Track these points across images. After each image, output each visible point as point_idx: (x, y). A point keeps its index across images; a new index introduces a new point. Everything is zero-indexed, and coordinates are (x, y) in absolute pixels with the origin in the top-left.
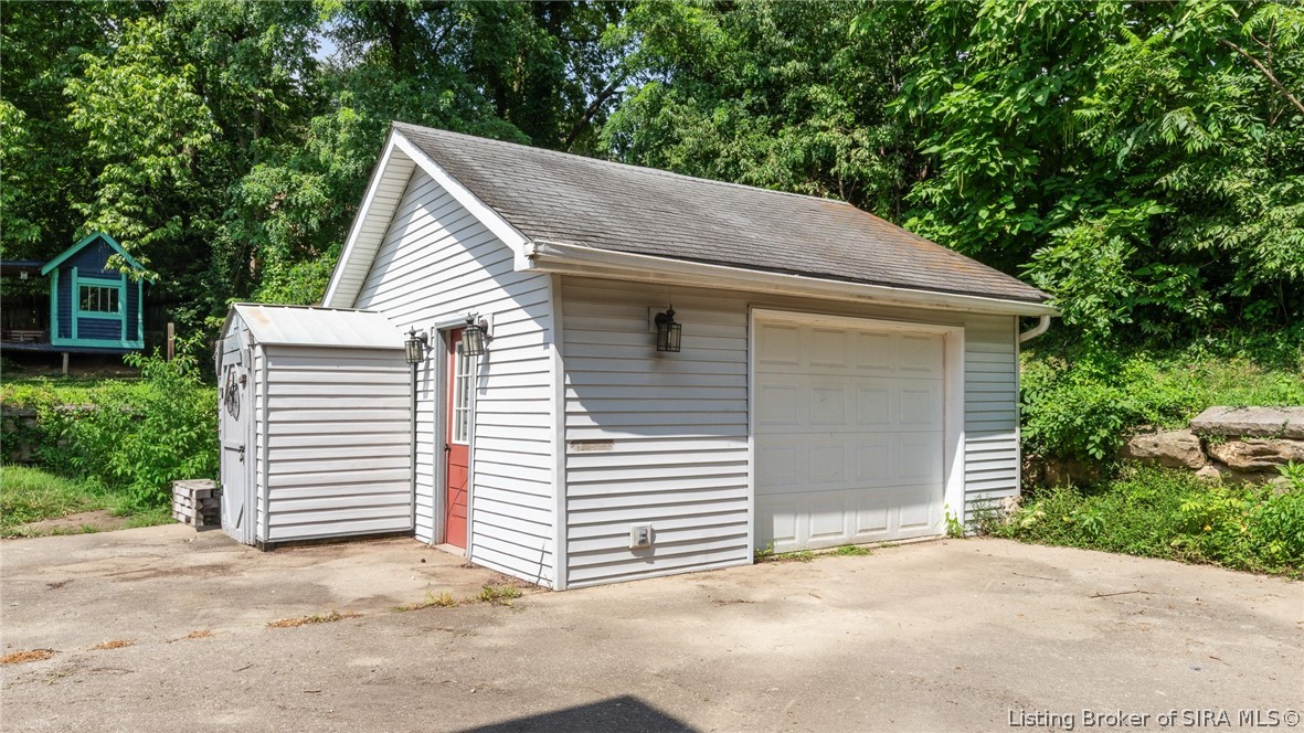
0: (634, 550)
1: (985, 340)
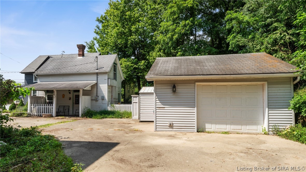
0: (169, 126)
1: (278, 84)
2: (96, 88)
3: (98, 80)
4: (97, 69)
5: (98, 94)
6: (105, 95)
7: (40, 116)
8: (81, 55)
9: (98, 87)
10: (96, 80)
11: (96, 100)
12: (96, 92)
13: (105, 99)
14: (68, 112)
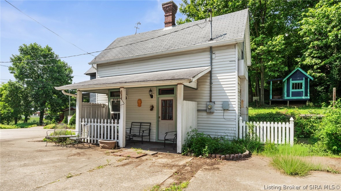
2: (208, 84)
3: (213, 64)
4: (211, 39)
5: (212, 97)
6: (231, 100)
7: (95, 144)
8: (169, 23)
9: (213, 81)
10: (209, 64)
11: (209, 111)
12: (209, 92)
13: (230, 109)
14: (149, 135)
